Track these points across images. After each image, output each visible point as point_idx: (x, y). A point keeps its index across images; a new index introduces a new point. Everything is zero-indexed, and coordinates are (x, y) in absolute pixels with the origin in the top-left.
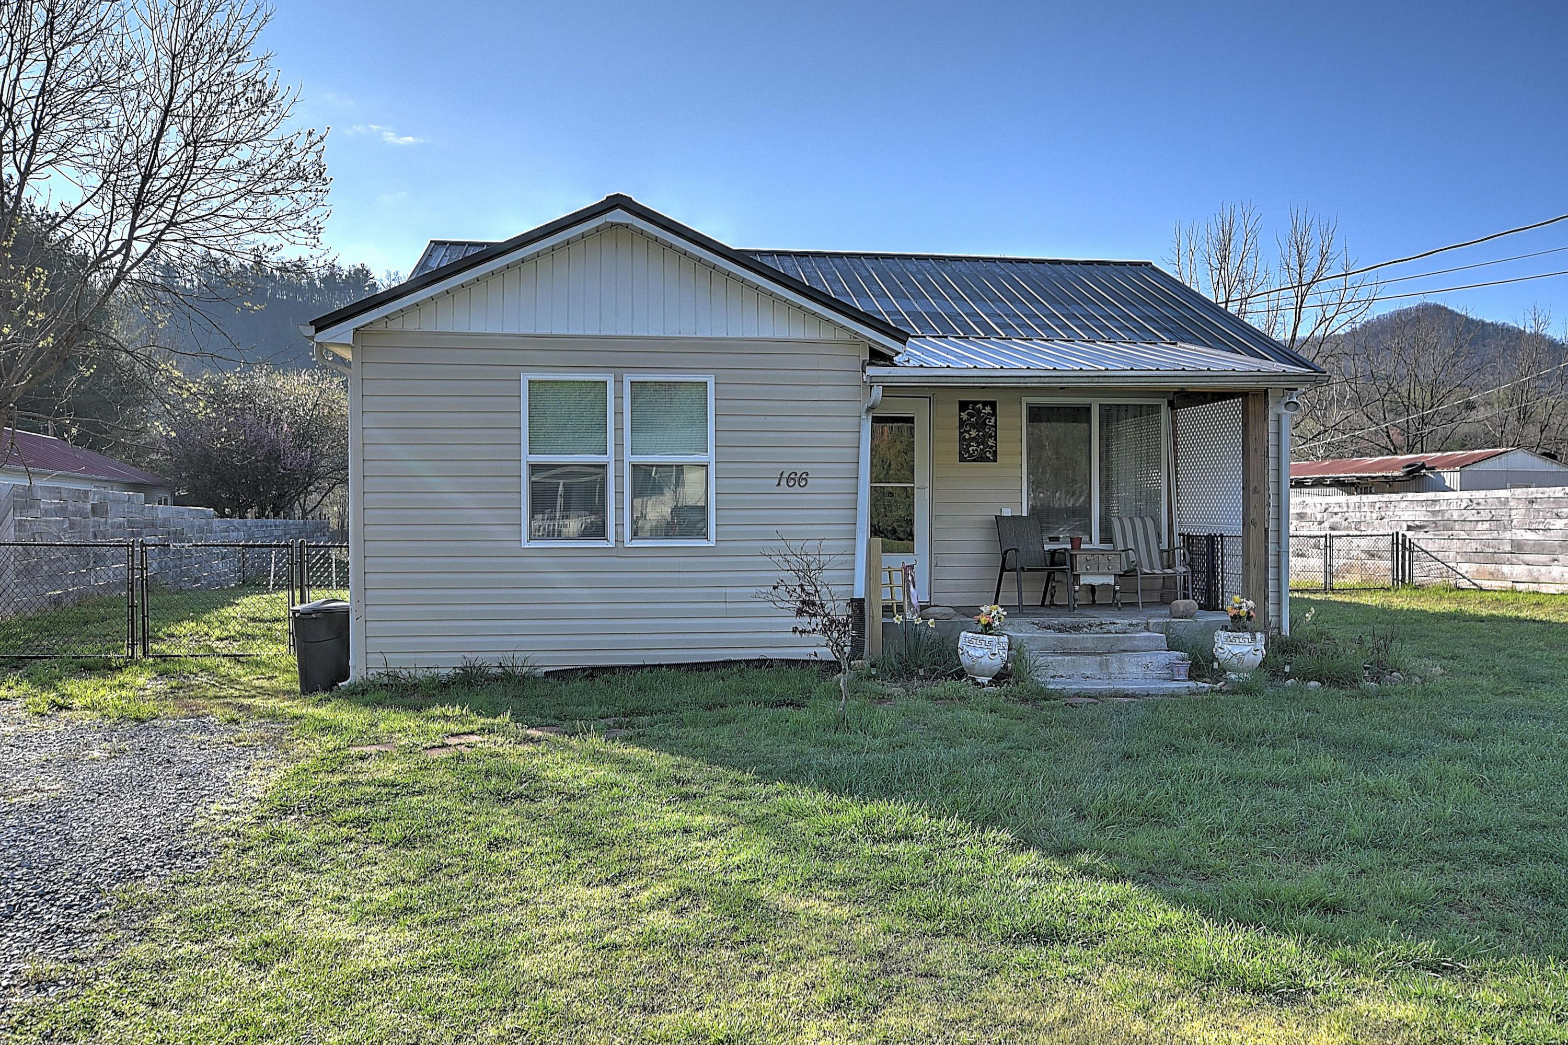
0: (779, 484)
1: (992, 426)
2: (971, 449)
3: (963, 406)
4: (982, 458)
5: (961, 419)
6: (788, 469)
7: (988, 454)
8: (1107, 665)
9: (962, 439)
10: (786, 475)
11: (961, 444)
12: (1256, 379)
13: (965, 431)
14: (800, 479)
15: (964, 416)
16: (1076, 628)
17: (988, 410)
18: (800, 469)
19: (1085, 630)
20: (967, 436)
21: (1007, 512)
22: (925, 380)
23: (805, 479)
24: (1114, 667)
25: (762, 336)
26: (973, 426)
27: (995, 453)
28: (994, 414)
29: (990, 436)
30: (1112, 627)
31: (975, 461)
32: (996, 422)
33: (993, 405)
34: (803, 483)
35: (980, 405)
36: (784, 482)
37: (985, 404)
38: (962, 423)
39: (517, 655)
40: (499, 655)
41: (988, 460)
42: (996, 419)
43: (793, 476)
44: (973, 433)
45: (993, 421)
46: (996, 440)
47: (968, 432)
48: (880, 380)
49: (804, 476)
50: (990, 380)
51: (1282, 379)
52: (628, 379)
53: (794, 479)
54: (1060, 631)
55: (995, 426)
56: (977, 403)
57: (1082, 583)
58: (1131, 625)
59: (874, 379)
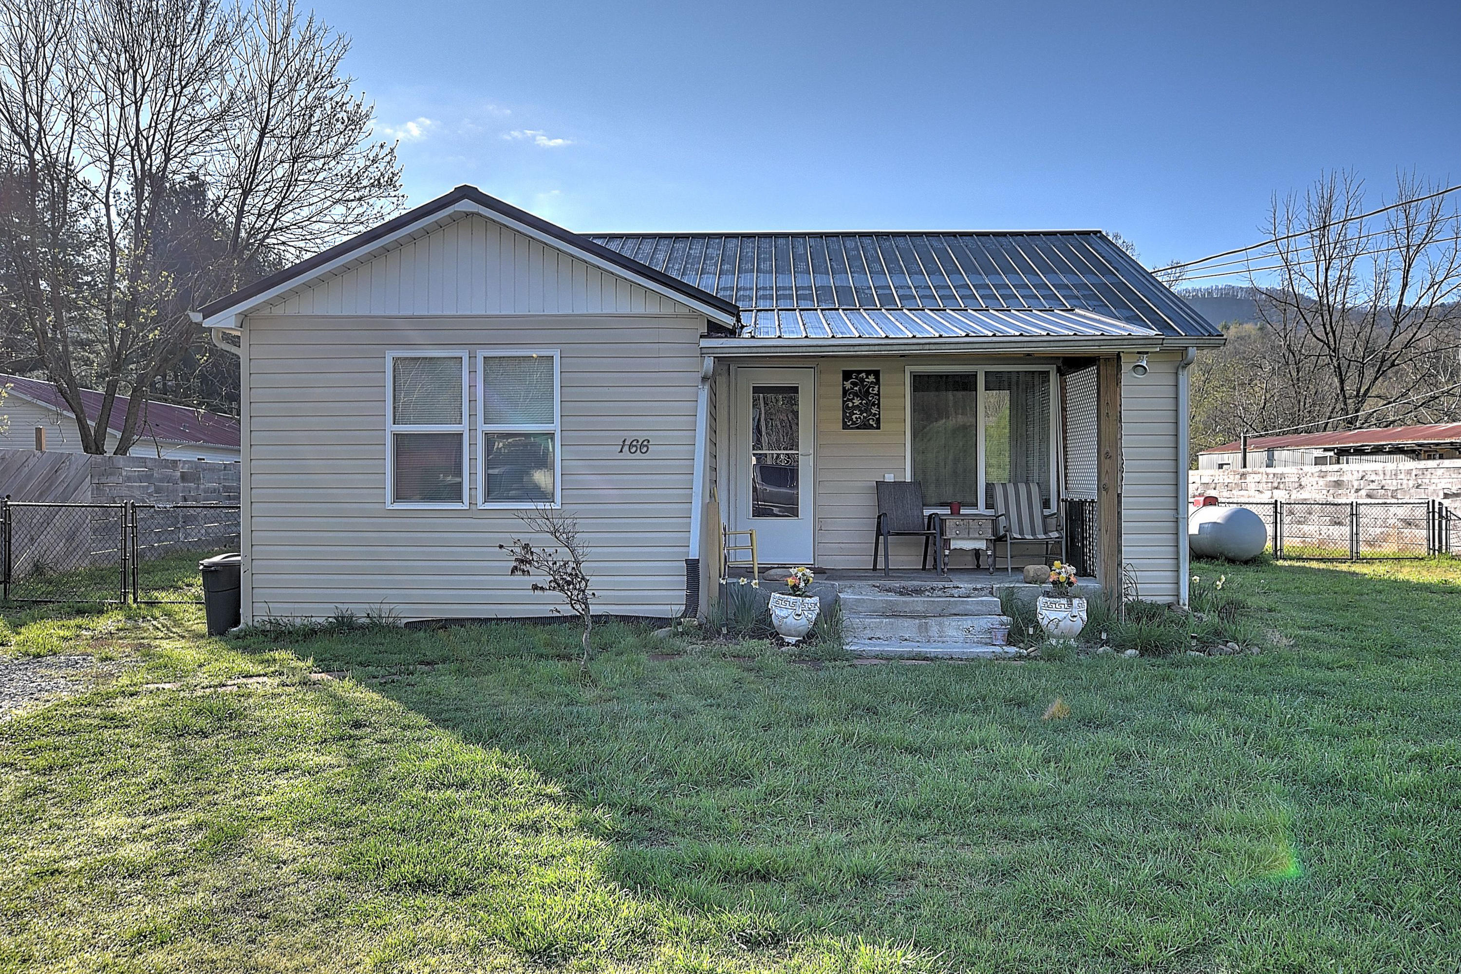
0: (621, 451)
1: (875, 394)
2: (854, 417)
3: (847, 375)
4: (865, 426)
5: (844, 388)
6: (630, 436)
7: (871, 422)
8: (926, 628)
9: (845, 408)
10: (628, 443)
11: (844, 412)
12: (1097, 343)
13: (849, 400)
14: (642, 446)
15: (848, 385)
16: (918, 592)
17: (872, 378)
18: (641, 436)
19: (927, 593)
20: (850, 405)
21: (890, 478)
22: (754, 350)
23: (646, 446)
24: (934, 631)
25: (605, 311)
26: (856, 395)
27: (878, 421)
28: (878, 382)
29: (874, 404)
30: (955, 592)
31: (858, 428)
32: (879, 391)
33: (877, 374)
34: (644, 450)
35: (864, 375)
36: (626, 448)
37: (868, 373)
38: (845, 392)
39: (383, 606)
40: (367, 606)
41: (871, 427)
42: (879, 388)
43: (634, 443)
44: (857, 402)
45: (876, 389)
46: (879, 407)
47: (851, 400)
48: (710, 351)
49: (645, 443)
50: (819, 349)
52: (481, 354)
53: (636, 446)
54: (901, 594)
55: (878, 395)
56: (861, 372)
57: (952, 548)
58: (975, 589)
59: (704, 351)
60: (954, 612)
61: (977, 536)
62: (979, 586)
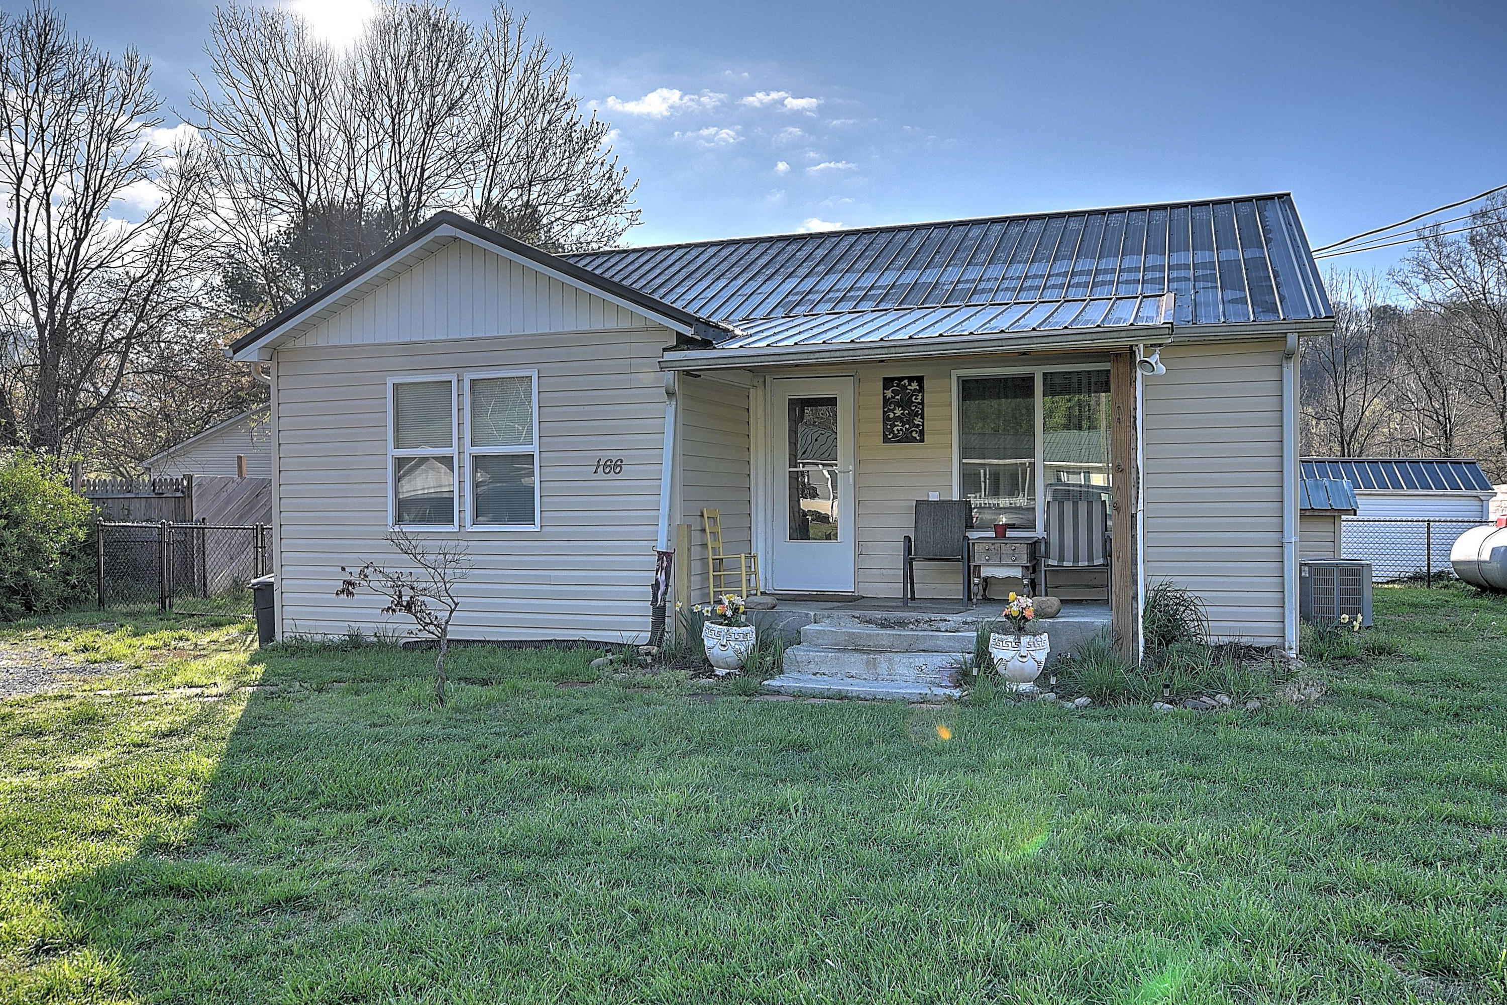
0: (596, 472)
1: (919, 403)
2: (895, 429)
3: (888, 382)
4: (907, 438)
5: (884, 397)
6: (605, 456)
7: (914, 434)
8: (874, 665)
9: (886, 419)
10: (602, 463)
11: (885, 424)
13: (890, 410)
14: (614, 466)
15: (889, 394)
16: (902, 624)
17: (915, 386)
18: (615, 455)
19: (911, 626)
20: (892, 415)
21: (934, 497)
23: (620, 466)
24: (883, 668)
25: (579, 328)
26: (898, 404)
27: (922, 433)
28: (921, 389)
29: (916, 415)
30: (943, 626)
31: (899, 441)
32: (923, 400)
33: (920, 380)
34: (618, 470)
35: (906, 381)
36: (601, 469)
37: (911, 379)
38: (886, 401)
39: (389, 626)
40: (374, 625)
41: (914, 440)
42: (923, 397)
43: (609, 463)
44: (898, 412)
45: (920, 397)
46: (923, 418)
47: (892, 411)
48: (669, 364)
49: (619, 463)
51: (1124, 334)
52: (468, 377)
53: (610, 466)
54: (883, 626)
55: (922, 403)
56: (901, 379)
57: (982, 575)
58: (965, 623)
59: (663, 365)
60: (922, 647)
61: (1010, 562)
62: (969, 619)
